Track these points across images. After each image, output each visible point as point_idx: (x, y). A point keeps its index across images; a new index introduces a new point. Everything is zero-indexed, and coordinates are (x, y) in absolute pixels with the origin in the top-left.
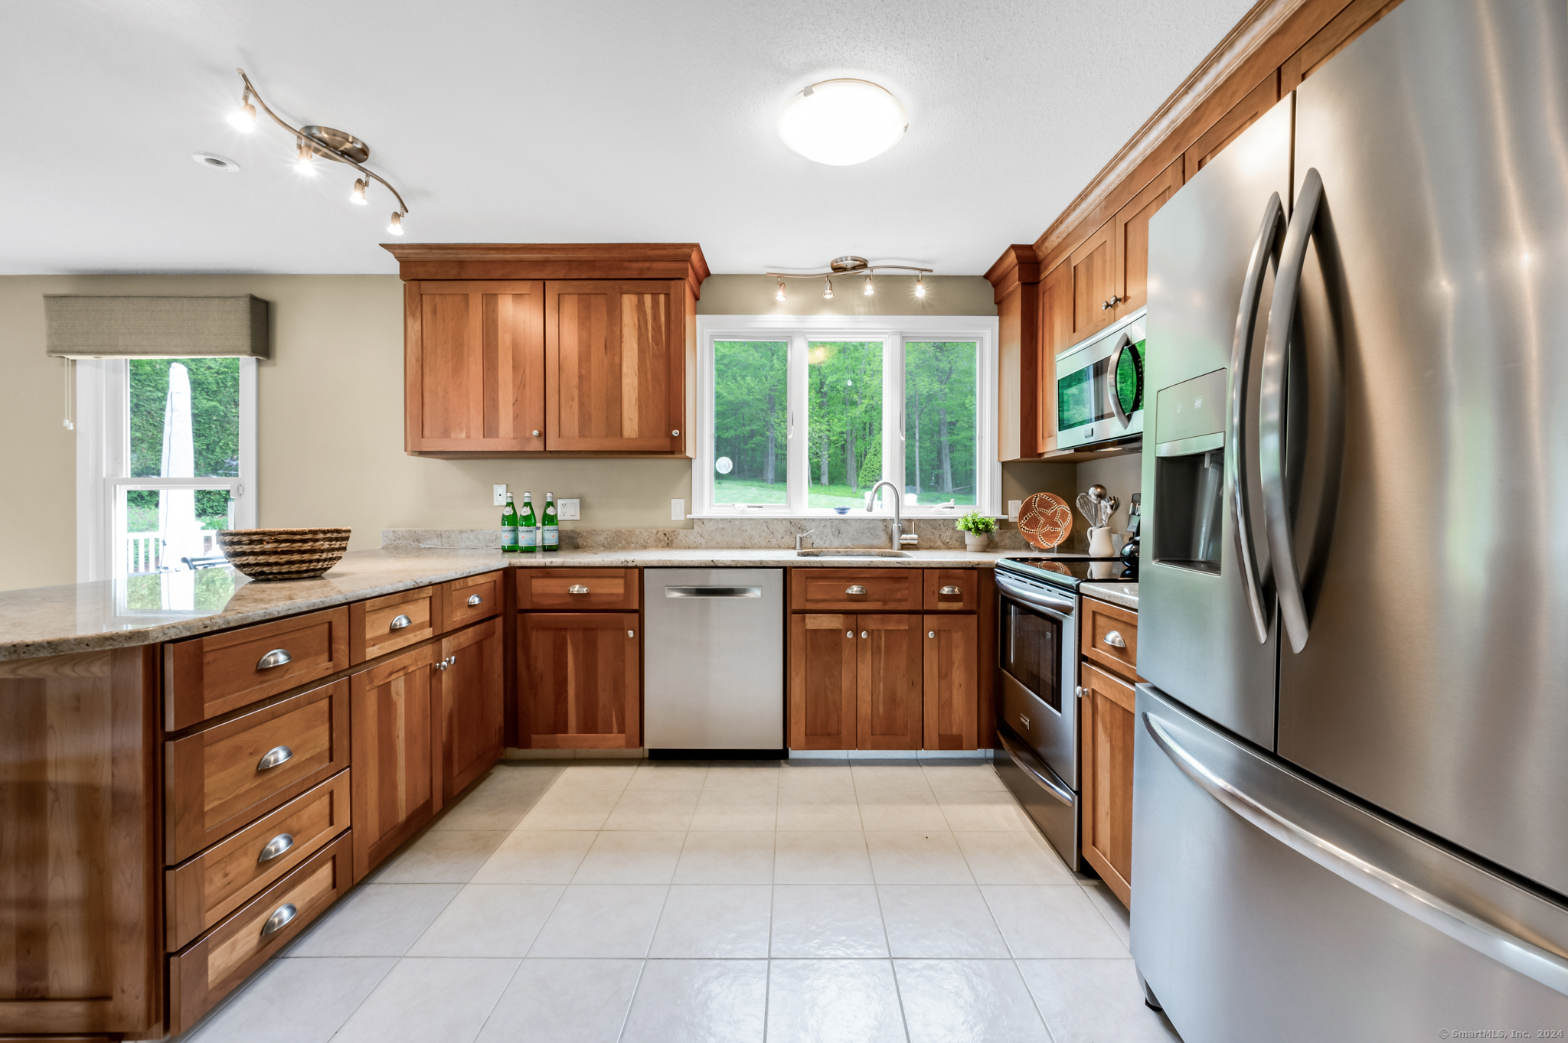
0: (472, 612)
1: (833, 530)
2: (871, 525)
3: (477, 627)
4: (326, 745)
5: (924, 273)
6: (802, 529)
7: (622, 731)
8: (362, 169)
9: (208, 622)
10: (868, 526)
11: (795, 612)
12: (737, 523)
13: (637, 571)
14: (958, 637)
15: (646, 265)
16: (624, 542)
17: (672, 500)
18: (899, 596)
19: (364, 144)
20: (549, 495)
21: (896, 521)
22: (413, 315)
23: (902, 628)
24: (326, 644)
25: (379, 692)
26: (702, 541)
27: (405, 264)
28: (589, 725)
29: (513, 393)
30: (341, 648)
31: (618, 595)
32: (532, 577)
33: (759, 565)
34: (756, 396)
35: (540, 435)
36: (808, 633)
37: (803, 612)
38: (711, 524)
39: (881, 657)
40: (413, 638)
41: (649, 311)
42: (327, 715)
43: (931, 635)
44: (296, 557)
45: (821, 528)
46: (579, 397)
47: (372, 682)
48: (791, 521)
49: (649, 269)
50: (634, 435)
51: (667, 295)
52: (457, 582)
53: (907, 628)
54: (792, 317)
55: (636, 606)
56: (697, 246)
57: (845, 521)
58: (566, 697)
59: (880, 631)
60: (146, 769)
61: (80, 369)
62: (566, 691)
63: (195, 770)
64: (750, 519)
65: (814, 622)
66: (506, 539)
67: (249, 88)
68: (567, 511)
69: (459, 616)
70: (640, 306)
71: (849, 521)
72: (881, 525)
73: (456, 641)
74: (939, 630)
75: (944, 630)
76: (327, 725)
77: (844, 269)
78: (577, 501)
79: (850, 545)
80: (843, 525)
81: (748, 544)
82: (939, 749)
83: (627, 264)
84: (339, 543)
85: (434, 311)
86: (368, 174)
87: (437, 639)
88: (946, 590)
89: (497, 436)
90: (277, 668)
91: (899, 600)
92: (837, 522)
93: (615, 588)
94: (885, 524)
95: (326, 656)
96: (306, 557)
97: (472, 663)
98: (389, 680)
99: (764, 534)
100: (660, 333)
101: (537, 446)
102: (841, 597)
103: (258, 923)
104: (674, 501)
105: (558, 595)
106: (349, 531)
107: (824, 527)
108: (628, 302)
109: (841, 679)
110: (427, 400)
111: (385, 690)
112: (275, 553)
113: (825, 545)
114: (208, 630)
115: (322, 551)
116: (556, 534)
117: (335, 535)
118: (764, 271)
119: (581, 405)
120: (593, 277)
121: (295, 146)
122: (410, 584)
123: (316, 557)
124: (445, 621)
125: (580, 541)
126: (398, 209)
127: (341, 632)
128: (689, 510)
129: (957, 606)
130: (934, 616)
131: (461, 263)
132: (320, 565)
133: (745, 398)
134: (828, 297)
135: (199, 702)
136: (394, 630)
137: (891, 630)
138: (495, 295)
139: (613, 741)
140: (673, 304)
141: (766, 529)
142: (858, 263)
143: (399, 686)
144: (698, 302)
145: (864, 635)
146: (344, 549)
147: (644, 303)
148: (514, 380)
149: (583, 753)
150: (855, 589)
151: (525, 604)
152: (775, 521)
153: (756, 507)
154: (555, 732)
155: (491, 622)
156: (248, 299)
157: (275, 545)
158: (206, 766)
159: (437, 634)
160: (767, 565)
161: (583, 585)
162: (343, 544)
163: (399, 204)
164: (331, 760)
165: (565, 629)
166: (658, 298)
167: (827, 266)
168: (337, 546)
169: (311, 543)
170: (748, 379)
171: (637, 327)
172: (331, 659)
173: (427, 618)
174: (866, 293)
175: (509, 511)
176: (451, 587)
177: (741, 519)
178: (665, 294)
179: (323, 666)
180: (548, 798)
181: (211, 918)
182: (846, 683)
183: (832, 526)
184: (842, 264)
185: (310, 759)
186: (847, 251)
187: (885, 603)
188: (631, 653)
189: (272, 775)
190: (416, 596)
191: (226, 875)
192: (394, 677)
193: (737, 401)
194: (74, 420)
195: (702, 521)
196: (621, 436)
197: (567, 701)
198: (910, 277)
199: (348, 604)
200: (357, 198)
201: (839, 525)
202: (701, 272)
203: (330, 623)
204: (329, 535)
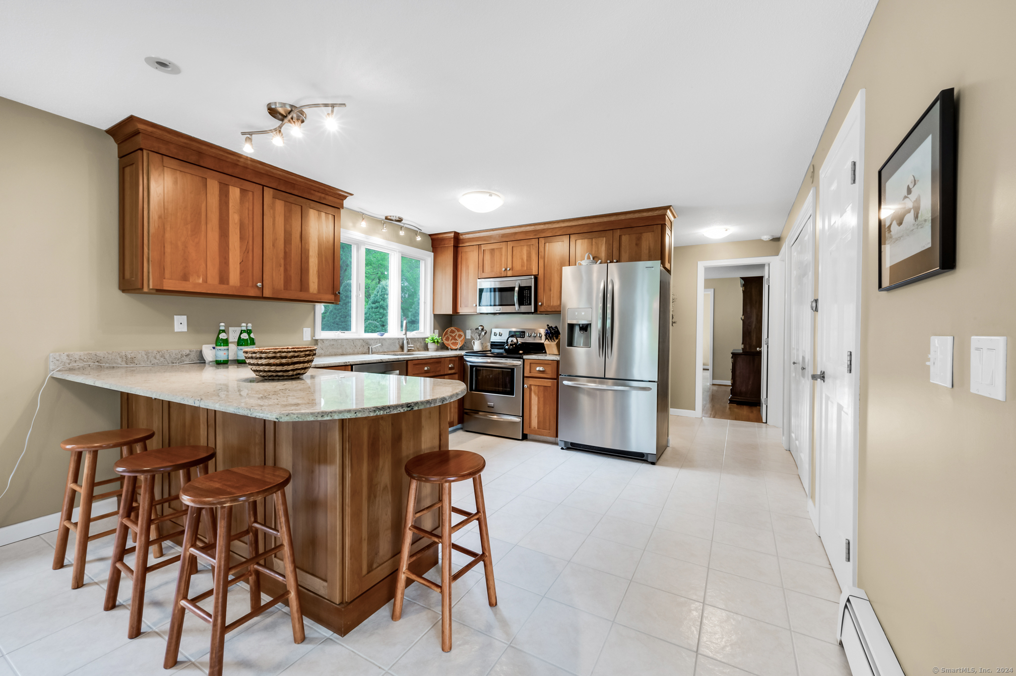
2: (394, 342)
10: (392, 342)
12: (340, 341)
13: (350, 367)
15: (323, 196)
17: (304, 329)
21: (405, 339)
22: (156, 181)
26: (323, 352)
29: (240, 256)
35: (261, 286)
38: (327, 342)
41: (324, 222)
46: (285, 265)
48: (363, 340)
49: (324, 198)
50: (315, 292)
54: (363, 235)
64: (346, 339)
70: (319, 217)
71: (386, 340)
72: (397, 341)
77: (391, 220)
79: (386, 351)
80: (384, 341)
81: (345, 352)
83: (312, 192)
89: (228, 284)
92: (382, 340)
99: (352, 347)
100: (329, 236)
101: (257, 293)
104: (305, 329)
110: (168, 250)
119: (286, 270)
120: (293, 193)
128: (313, 335)
134: (384, 231)
138: (227, 185)
140: (336, 222)
142: (398, 219)
148: (240, 247)
152: (357, 340)
166: (329, 216)
167: (383, 216)
171: (317, 230)
174: (400, 234)
178: (333, 215)
184: (391, 217)
195: (322, 340)
196: (308, 292)
198: (417, 231)
201: (382, 342)
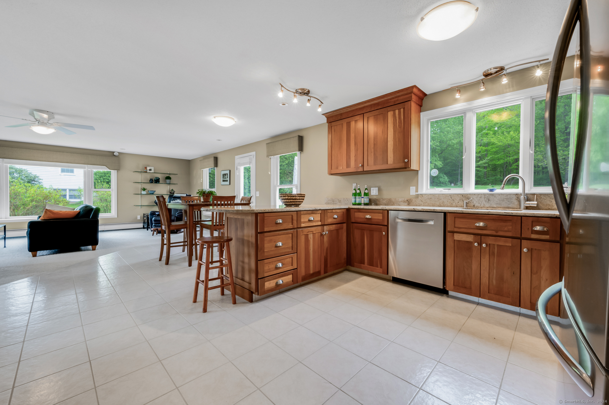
0: (335, 220)
1: (486, 199)
2: (508, 197)
3: (336, 225)
4: (291, 246)
5: (541, 62)
6: (468, 198)
7: (381, 267)
8: (309, 96)
9: (265, 210)
10: (506, 197)
11: (450, 232)
12: (437, 196)
13: (386, 211)
14: (545, 254)
15: (396, 99)
16: (392, 203)
17: (411, 187)
18: (506, 229)
19: (308, 90)
20: (366, 186)
21: (523, 195)
22: (330, 133)
23: (508, 245)
24: (291, 220)
25: (305, 236)
26: (422, 203)
27: (328, 118)
28: (371, 263)
29: (355, 153)
30: (295, 222)
31: (380, 219)
32: (355, 212)
33: (433, 211)
34: (516, 141)
35: (362, 166)
36: (455, 242)
37: (453, 232)
38: (425, 196)
39: (494, 257)
40: (314, 224)
41: (397, 116)
42: (291, 238)
43: (525, 250)
44: (292, 201)
45: (479, 198)
46: (374, 152)
47: (303, 233)
48: (462, 195)
49: (397, 100)
50: (392, 163)
51: (404, 108)
52: (329, 210)
53: (511, 245)
54: (465, 104)
55: (386, 224)
56: (415, 86)
57: (492, 195)
58: (364, 252)
59: (494, 245)
60: (255, 238)
61: (272, 159)
62: (364, 250)
63: (263, 241)
65: (457, 237)
66: (353, 201)
67: (282, 86)
68: (374, 192)
69: (330, 221)
70: (394, 114)
71: (495, 195)
72: (515, 197)
73: (329, 228)
74: (532, 249)
75: (536, 249)
76: (291, 241)
77: (491, 74)
78: (377, 188)
80: (491, 197)
82: (530, 310)
83: (390, 101)
84: (301, 197)
85: (335, 131)
86: (310, 97)
87: (323, 225)
88: (538, 228)
89: (350, 167)
90: (280, 223)
91: (506, 231)
92: (488, 195)
93: (379, 217)
94: (517, 196)
95: (291, 223)
96: (294, 201)
97: (335, 236)
98: (308, 234)
99: (449, 201)
100: (401, 123)
101: (361, 169)
102: (472, 227)
103: (275, 281)
105: (362, 218)
106: (305, 195)
107: (480, 198)
108: (390, 114)
109: (472, 264)
110: (333, 158)
111: (307, 236)
112: (288, 199)
113: (481, 206)
114: (265, 212)
115: (297, 199)
116: (368, 199)
117: (300, 195)
118: (449, 87)
119: (374, 154)
120: (378, 108)
121: (293, 96)
122: (314, 209)
123: (296, 201)
124: (325, 221)
125: (378, 203)
126: (320, 103)
127: (295, 218)
128: (417, 191)
129: (547, 237)
130: (528, 241)
131: (341, 114)
132: (297, 203)
133: (509, 143)
134: (482, 90)
135: (263, 226)
136: (310, 221)
137: (501, 245)
138: (350, 122)
139: (378, 271)
140: (406, 111)
141: (450, 199)
142: (498, 69)
143: (311, 236)
144: (422, 107)
145: (484, 245)
146: (303, 199)
147: (395, 114)
148: (355, 149)
149: (371, 273)
150: (481, 224)
151: (353, 221)
152: (455, 195)
153: (447, 189)
154: (361, 263)
155: (342, 224)
156: (298, 137)
157: (288, 197)
158: (265, 241)
159: (322, 224)
160: (436, 211)
161: (370, 215)
162: (303, 198)
163: (320, 102)
164: (292, 250)
165: (364, 230)
166: (401, 110)
167: (481, 76)
168: (301, 198)
169: (295, 197)
170: (512, 133)
171: (393, 123)
172: (292, 225)
173: (320, 219)
174: (503, 83)
175: (354, 192)
176: (327, 211)
177: (439, 194)
178: (403, 108)
179: (290, 226)
180: (354, 282)
181: (266, 275)
182: (475, 266)
183: (485, 197)
184: (490, 72)
185: (287, 248)
186: (491, 65)
187: (497, 232)
188: (384, 240)
189: (278, 248)
190: (316, 212)
191: (269, 267)
192: (309, 233)
193: (504, 145)
194: (270, 172)
195: (422, 195)
196: (387, 164)
197: (364, 254)
198: (533, 67)
199: (297, 211)
200: (308, 105)
201: (489, 197)
202: (421, 95)
203: (292, 215)
204: (299, 195)
